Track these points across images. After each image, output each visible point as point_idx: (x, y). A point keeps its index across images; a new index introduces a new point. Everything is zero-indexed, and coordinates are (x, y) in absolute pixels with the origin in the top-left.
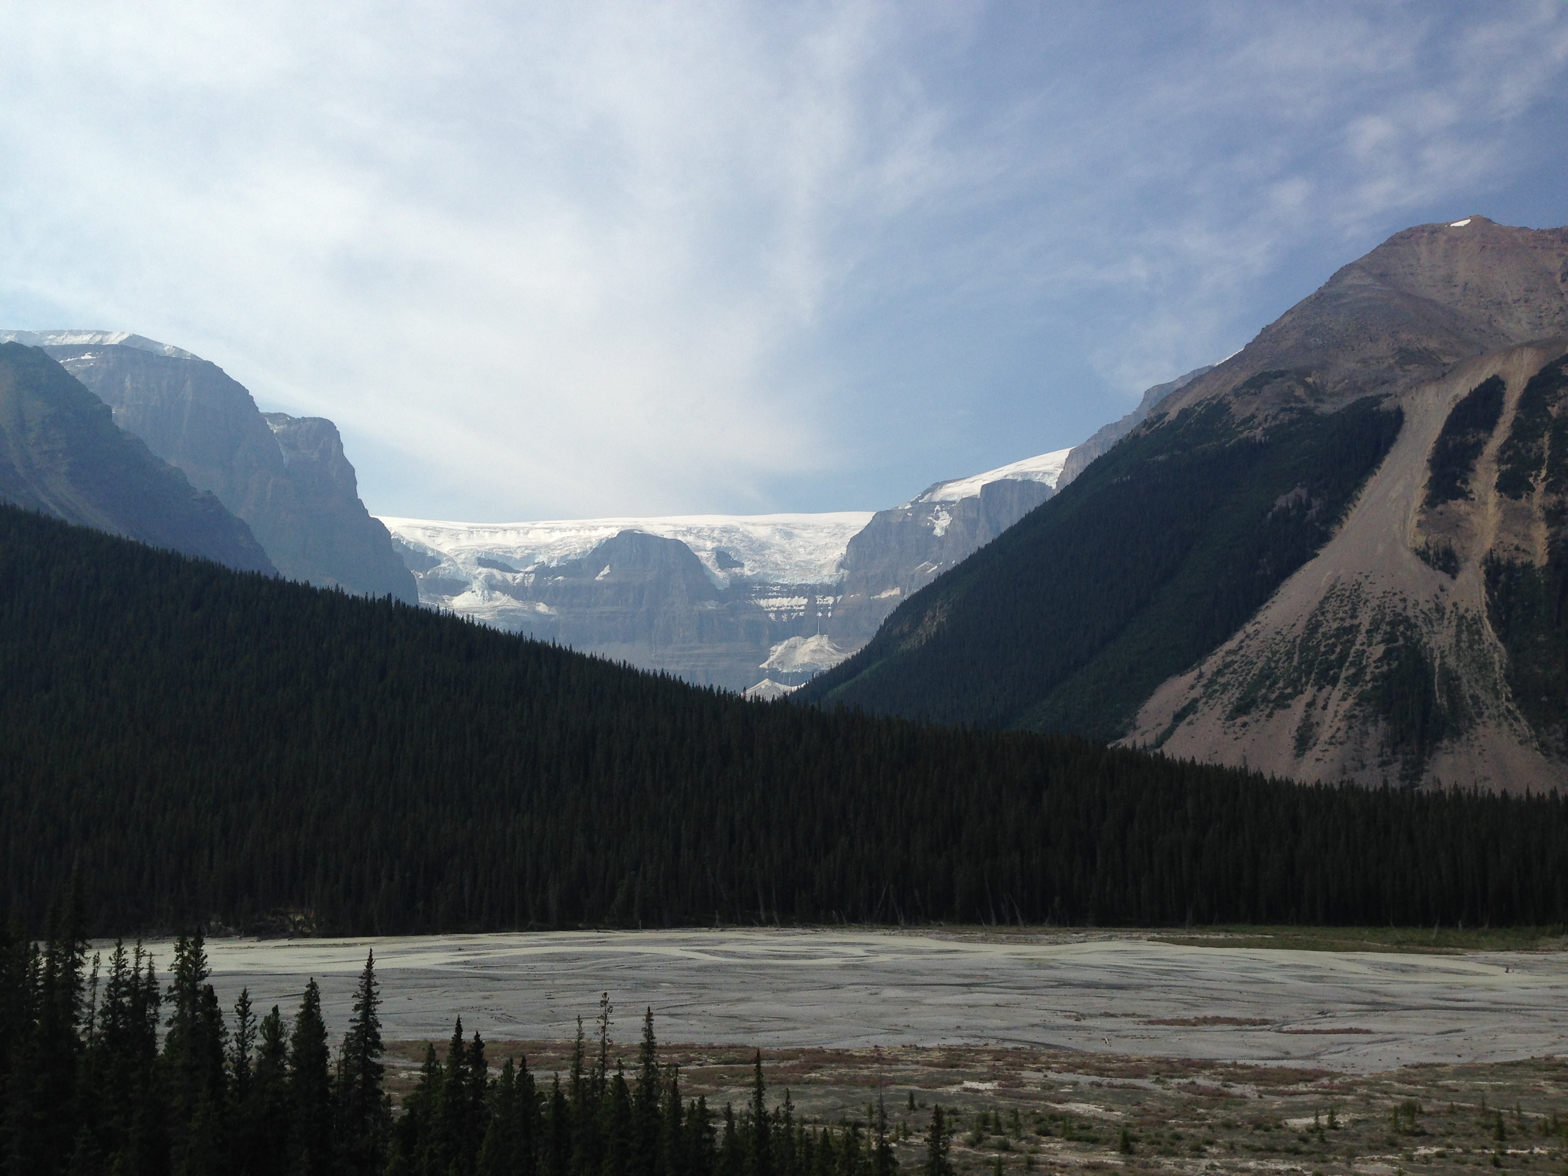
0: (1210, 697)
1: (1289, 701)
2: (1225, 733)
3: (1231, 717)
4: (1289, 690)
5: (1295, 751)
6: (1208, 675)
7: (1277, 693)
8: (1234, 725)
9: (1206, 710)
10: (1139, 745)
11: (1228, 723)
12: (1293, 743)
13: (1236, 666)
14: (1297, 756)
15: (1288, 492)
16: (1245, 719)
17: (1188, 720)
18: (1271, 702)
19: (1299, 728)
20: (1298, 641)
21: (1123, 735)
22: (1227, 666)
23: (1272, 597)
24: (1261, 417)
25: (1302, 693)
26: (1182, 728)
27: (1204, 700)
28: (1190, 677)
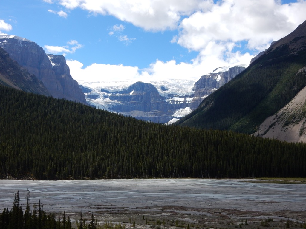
0: (279, 121)
1: (299, 122)
2: (282, 131)
3: (284, 127)
4: (299, 119)
5: (299, 135)
6: (279, 116)
7: (296, 120)
8: (284, 128)
9: (278, 124)
10: (260, 134)
11: (283, 128)
12: (299, 133)
13: (286, 113)
14: (300, 136)
15: (302, 68)
16: (287, 127)
17: (273, 127)
18: (294, 122)
19: (301, 129)
20: (302, 107)
21: (256, 131)
22: (283, 113)
23: (296, 95)
24: (296, 49)
25: (302, 120)
26: (271, 129)
27: (277, 122)
28: (274, 116)
